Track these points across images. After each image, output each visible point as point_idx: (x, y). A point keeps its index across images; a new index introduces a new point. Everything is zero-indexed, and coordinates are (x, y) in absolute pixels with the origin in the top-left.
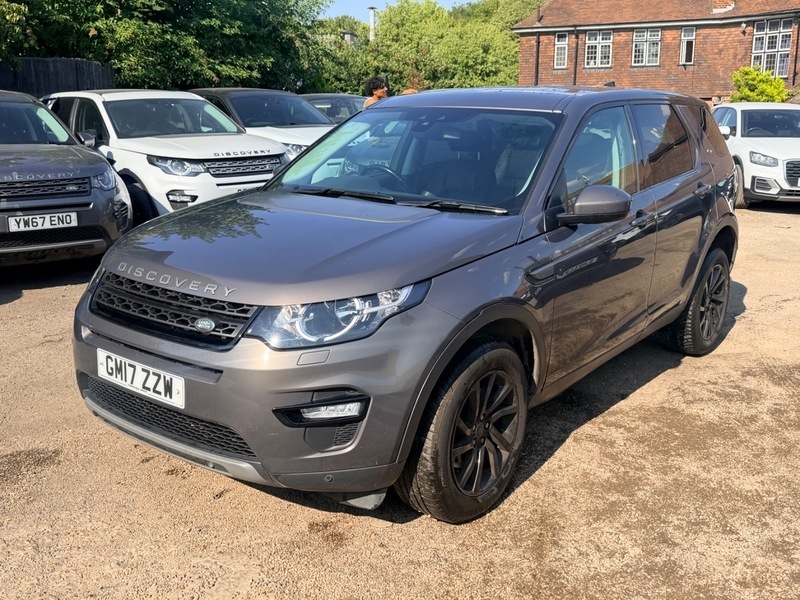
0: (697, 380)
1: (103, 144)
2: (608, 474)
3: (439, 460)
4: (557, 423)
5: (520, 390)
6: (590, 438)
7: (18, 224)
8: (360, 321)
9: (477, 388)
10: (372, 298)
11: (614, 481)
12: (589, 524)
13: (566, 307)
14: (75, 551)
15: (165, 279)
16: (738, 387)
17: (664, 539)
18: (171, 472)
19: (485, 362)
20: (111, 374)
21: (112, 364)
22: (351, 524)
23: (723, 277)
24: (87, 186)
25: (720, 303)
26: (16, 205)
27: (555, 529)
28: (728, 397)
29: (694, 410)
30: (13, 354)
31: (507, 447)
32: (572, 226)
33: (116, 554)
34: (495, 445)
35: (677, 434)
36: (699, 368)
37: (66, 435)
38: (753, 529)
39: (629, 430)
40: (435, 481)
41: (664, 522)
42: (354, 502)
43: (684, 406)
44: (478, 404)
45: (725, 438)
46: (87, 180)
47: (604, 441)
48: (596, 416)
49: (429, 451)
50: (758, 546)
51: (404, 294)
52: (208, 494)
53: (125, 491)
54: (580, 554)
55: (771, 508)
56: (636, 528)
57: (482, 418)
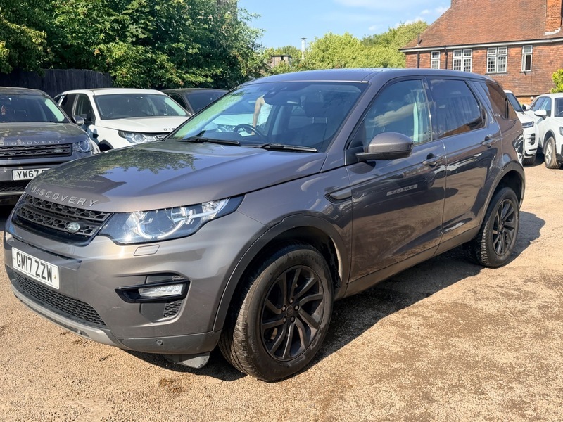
0: (489, 284)
1: (92, 123)
3: (249, 331)
4: (371, 313)
5: (324, 282)
6: (394, 323)
7: (20, 175)
8: (185, 224)
9: (284, 277)
10: (197, 207)
11: (402, 354)
12: (372, 384)
15: (56, 196)
16: (519, 290)
17: (427, 397)
18: (78, 342)
19: (289, 259)
20: (19, 266)
21: (20, 258)
22: (191, 380)
23: (513, 209)
24: (70, 149)
25: (511, 229)
26: (18, 162)
27: (345, 387)
28: (509, 296)
29: (480, 305)
31: (316, 326)
32: (371, 162)
34: (305, 324)
35: (461, 322)
36: (493, 276)
37: (15, 317)
38: (500, 391)
39: (425, 318)
40: (247, 348)
41: (431, 385)
42: (187, 363)
43: (472, 302)
44: (285, 292)
45: (497, 325)
46: (69, 146)
47: (403, 326)
48: (403, 308)
49: (241, 324)
50: (499, 404)
51: (222, 204)
52: (97, 357)
53: (40, 354)
54: (358, 406)
55: (518, 377)
56: (407, 388)
57: (291, 301)
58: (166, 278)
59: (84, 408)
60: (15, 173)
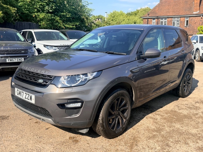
0: (182, 104)
2: (154, 127)
3: (104, 120)
4: (142, 114)
5: (129, 103)
6: (151, 118)
7: (9, 60)
8: (82, 81)
10: (86, 75)
11: (156, 129)
12: (147, 140)
13: (147, 82)
14: (6, 141)
15: (32, 69)
16: (194, 106)
17: (168, 145)
18: (36, 123)
19: (118, 94)
21: (18, 92)
22: (81, 138)
23: (190, 77)
24: (27, 51)
25: (190, 83)
26: (8, 55)
27: (137, 141)
28: (191, 108)
29: (181, 111)
30: (3, 92)
31: (125, 118)
32: (145, 59)
33: (16, 143)
34: (122, 118)
35: (175, 117)
36: (183, 101)
37: (11, 113)
38: (194, 143)
39: (162, 116)
40: (103, 126)
41: (168, 140)
42: (80, 131)
43: (178, 110)
45: (188, 119)
47: (154, 119)
48: (153, 112)
49: (101, 117)
50: (194, 148)
51: (95, 74)
52: (44, 128)
53: (23, 127)
54: (143, 148)
55: (199, 138)
56: (160, 142)
57: (117, 109)
58: (75, 100)
59: (43, 147)
60: (7, 60)
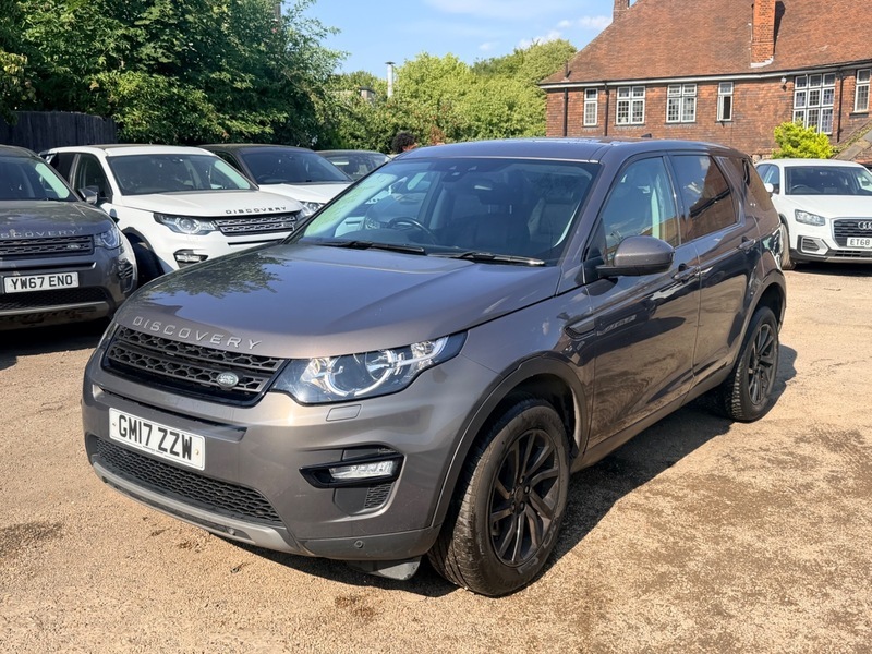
0: (747, 446)
2: (657, 545)
3: (477, 526)
4: (599, 492)
5: (561, 452)
6: (636, 507)
7: (15, 284)
9: (516, 448)
10: (405, 350)
11: (663, 551)
12: (637, 596)
13: (606, 368)
14: (82, 627)
15: (184, 333)
16: (791, 454)
17: (718, 611)
18: (184, 545)
19: (524, 420)
21: (125, 425)
22: (381, 598)
23: (771, 338)
24: (90, 244)
25: (769, 365)
27: (602, 601)
28: (781, 464)
29: (746, 477)
30: (9, 423)
31: (549, 514)
32: (613, 278)
33: (128, 631)
34: (536, 512)
35: (729, 503)
36: (749, 434)
38: (813, 599)
39: (677, 498)
40: (473, 549)
41: (718, 593)
42: (386, 572)
43: (735, 474)
44: (517, 468)
45: (779, 507)
46: (89, 239)
47: (651, 511)
48: (641, 484)
49: (466, 515)
50: (819, 618)
51: (439, 346)
52: (225, 568)
53: (135, 565)
54: (629, 628)
55: (832, 578)
56: (688, 600)
57: (521, 481)
59: (241, 643)
60: (8, 281)
